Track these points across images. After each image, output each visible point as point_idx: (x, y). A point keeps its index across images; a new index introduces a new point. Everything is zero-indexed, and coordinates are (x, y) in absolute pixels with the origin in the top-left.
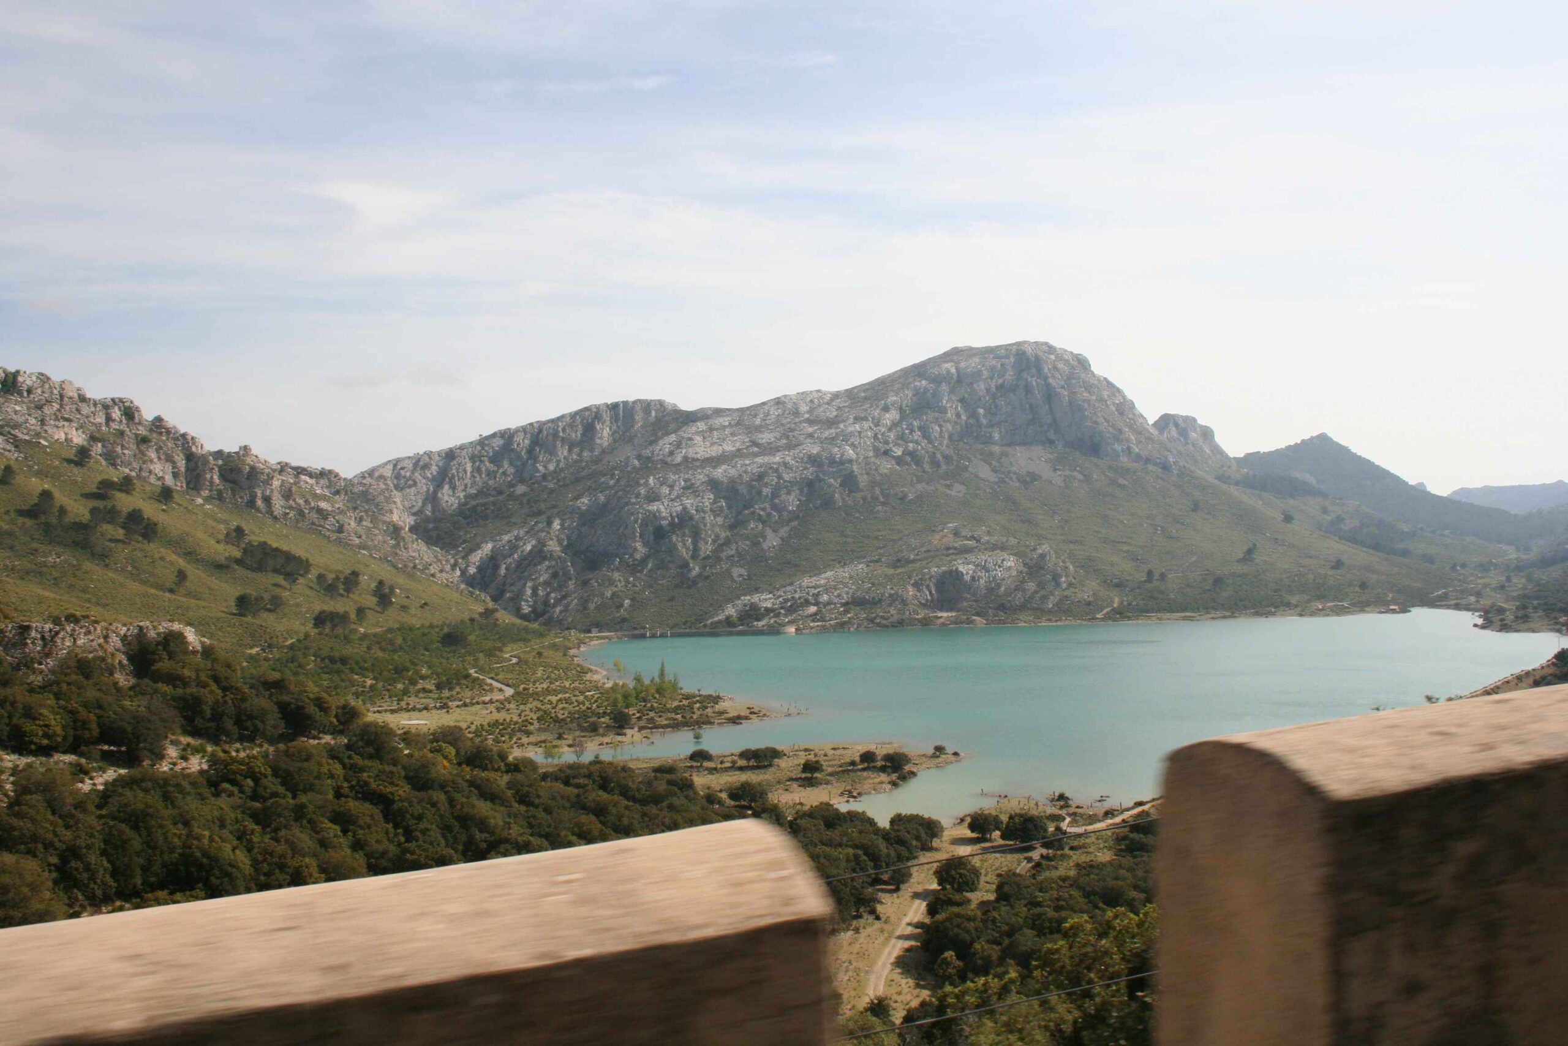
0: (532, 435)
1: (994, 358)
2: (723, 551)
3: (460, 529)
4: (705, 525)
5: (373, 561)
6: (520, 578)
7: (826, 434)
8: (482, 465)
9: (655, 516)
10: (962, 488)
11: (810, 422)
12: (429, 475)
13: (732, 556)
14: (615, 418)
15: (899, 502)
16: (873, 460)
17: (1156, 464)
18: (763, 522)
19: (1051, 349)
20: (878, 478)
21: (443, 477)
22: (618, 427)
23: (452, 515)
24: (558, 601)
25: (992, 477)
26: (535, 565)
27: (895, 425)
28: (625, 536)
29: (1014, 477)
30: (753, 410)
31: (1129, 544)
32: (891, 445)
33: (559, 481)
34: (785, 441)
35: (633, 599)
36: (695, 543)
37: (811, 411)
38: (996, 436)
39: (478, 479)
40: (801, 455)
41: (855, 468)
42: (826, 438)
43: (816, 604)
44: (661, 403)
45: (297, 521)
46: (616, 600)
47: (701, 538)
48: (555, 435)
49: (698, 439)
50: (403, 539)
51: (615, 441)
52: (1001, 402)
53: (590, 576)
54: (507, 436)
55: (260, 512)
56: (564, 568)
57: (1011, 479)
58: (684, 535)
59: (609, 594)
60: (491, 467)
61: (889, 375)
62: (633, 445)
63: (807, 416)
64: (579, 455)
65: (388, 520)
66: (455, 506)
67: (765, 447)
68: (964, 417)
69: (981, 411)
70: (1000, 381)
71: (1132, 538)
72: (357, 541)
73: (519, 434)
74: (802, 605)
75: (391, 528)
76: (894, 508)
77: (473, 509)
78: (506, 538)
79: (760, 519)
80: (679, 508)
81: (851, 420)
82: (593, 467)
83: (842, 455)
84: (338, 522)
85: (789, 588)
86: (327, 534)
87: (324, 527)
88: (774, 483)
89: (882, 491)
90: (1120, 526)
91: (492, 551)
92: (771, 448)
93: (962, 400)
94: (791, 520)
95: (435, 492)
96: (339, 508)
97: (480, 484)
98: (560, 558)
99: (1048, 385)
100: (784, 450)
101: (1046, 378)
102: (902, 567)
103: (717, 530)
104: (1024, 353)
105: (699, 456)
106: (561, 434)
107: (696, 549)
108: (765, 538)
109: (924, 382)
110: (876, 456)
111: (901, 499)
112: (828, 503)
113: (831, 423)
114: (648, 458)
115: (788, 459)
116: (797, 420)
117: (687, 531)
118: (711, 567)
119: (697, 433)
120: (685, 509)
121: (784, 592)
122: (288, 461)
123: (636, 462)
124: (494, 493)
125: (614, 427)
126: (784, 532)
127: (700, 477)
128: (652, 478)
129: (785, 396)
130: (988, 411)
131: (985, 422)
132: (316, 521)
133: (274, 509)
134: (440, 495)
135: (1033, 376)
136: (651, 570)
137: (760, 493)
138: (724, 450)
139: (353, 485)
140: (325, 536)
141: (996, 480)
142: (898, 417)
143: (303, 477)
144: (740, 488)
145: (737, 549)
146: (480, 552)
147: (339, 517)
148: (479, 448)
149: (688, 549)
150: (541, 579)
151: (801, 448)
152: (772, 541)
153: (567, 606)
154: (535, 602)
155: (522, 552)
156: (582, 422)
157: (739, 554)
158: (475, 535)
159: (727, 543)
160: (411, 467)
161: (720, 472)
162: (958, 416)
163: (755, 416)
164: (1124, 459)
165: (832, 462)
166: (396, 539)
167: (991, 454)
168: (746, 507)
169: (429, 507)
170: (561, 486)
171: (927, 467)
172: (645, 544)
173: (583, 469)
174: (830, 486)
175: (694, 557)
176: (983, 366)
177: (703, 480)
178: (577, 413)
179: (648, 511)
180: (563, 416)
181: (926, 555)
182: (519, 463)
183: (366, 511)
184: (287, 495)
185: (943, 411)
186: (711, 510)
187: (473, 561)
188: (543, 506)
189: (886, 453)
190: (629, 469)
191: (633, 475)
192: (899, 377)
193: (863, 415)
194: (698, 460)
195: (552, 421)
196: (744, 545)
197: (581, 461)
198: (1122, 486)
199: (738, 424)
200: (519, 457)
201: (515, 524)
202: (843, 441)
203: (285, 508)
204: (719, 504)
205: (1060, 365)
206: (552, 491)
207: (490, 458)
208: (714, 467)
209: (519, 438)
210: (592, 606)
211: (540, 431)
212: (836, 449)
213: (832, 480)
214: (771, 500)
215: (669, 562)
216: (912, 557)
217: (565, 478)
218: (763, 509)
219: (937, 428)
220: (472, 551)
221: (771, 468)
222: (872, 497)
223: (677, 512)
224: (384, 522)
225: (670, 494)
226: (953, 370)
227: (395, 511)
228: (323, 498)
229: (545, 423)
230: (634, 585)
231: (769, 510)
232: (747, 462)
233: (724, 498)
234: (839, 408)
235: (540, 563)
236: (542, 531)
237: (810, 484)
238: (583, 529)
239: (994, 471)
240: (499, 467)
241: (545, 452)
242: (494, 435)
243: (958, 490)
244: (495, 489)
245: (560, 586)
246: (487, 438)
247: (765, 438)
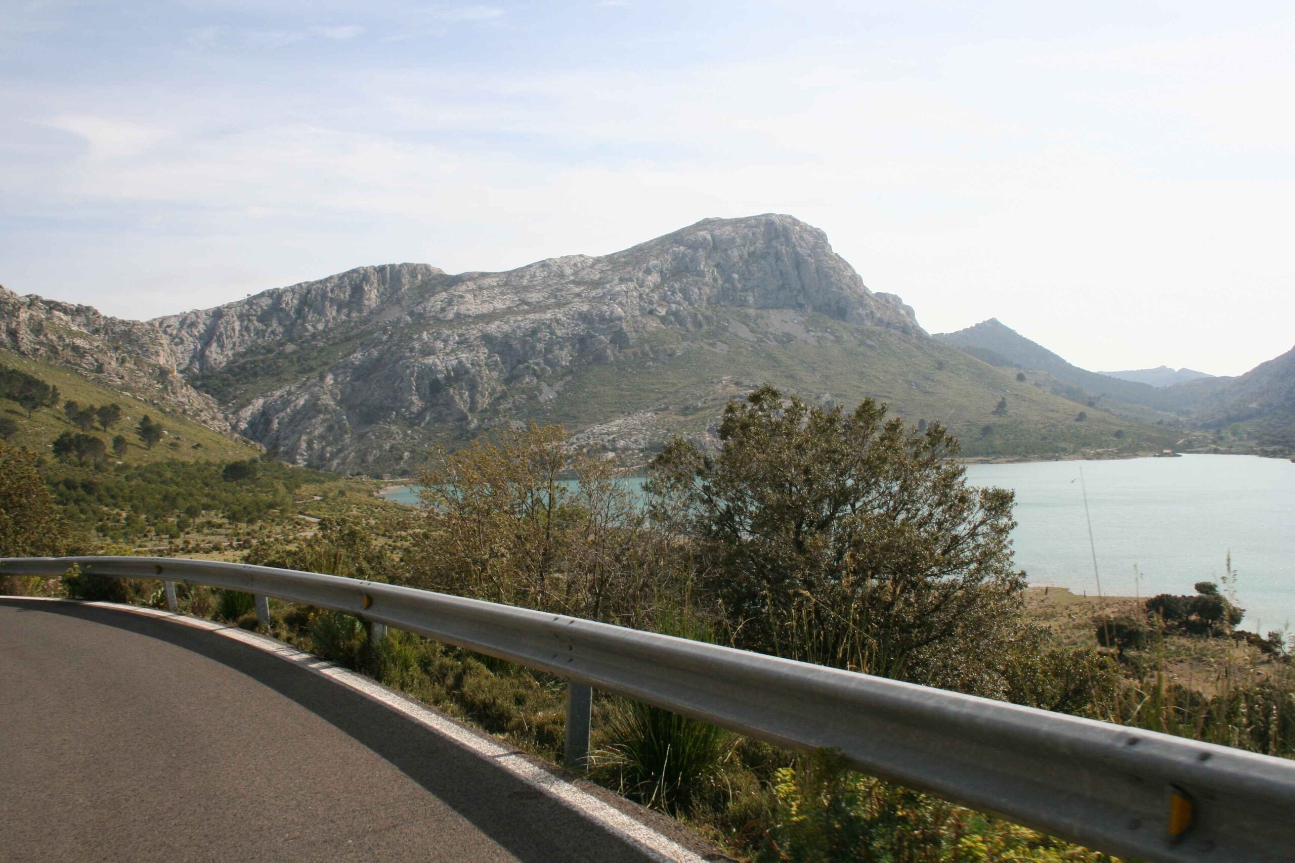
0: (300, 294)
1: (745, 227)
2: (500, 404)
3: (229, 385)
4: (482, 378)
5: (137, 403)
6: (293, 432)
7: (593, 293)
8: (250, 325)
9: (431, 370)
10: (725, 347)
11: (577, 283)
12: (197, 334)
13: (510, 409)
14: (382, 281)
15: (667, 358)
16: (640, 318)
17: (896, 328)
18: (538, 377)
19: (795, 222)
20: (646, 336)
21: (210, 336)
22: (386, 289)
23: (220, 373)
24: (334, 456)
25: (751, 337)
26: (309, 419)
27: (657, 287)
28: (401, 389)
29: (771, 337)
30: (519, 273)
31: (889, 398)
32: (655, 306)
33: (328, 339)
34: (553, 300)
35: (412, 452)
36: (472, 397)
37: (575, 273)
38: (751, 300)
39: (246, 338)
40: (572, 313)
41: (624, 325)
42: (594, 298)
43: (614, 450)
44: (427, 267)
45: (49, 358)
46: (395, 452)
47: (478, 391)
48: (324, 296)
49: (469, 297)
50: (172, 383)
51: (382, 302)
52: (754, 268)
53: (367, 430)
54: (276, 296)
55: (5, 347)
56: (339, 422)
57: (769, 339)
58: (461, 388)
59: (387, 447)
60: (260, 326)
61: (646, 243)
62: (401, 306)
63: (572, 278)
64: (348, 315)
65: (154, 362)
66: (224, 364)
67: (535, 307)
68: (720, 282)
69: (736, 276)
70: (752, 249)
71: (890, 393)
72: (119, 382)
73: (288, 293)
74: (598, 451)
75: (158, 371)
76: (664, 363)
77: (243, 368)
78: (278, 393)
79: (534, 373)
80: (455, 362)
81: (616, 281)
82: (363, 327)
83: (612, 313)
84: (97, 360)
85: (580, 435)
86: (84, 373)
87: (79, 365)
88: (547, 338)
89: (651, 348)
90: (876, 381)
91: (263, 406)
92: (540, 307)
93: (718, 266)
94: (564, 375)
95: (203, 350)
96: (98, 347)
97: (249, 343)
98: (335, 411)
99: (797, 254)
100: (554, 308)
101: (794, 247)
102: (691, 414)
103: (493, 383)
104: (773, 223)
105: (470, 313)
106: (330, 295)
107: (473, 403)
108: (541, 392)
109: (682, 248)
110: (643, 315)
111: (669, 355)
112: (600, 358)
113: (595, 284)
114: (420, 314)
115: (559, 316)
116: (563, 282)
117: (463, 384)
118: (489, 419)
119: (467, 291)
120: (460, 362)
121: (578, 439)
122: (39, 295)
123: (409, 318)
124: (263, 351)
125: (382, 290)
126: (559, 385)
127: (474, 333)
128: (425, 333)
129: (550, 259)
130: (743, 277)
131: (740, 286)
132: (71, 359)
133: (21, 344)
134: (207, 353)
135: (782, 245)
136: (429, 423)
137: (533, 348)
138: (495, 309)
139: (114, 324)
140: (81, 375)
141: (756, 339)
142: (659, 280)
143: (57, 313)
144: (514, 343)
145: (514, 403)
146: (251, 407)
147: (100, 356)
148: (247, 307)
149: (465, 402)
150: (316, 433)
151: (570, 306)
152: (548, 395)
153: (344, 460)
154: (310, 456)
155: (295, 406)
156: (350, 284)
157: (517, 408)
158: (246, 391)
159: (503, 396)
160: (177, 325)
161: (493, 328)
162: (715, 280)
163: (522, 277)
164: (868, 324)
165: (602, 319)
166: (162, 383)
167: (747, 316)
168: (519, 362)
169: (197, 365)
170: (332, 345)
171: (690, 326)
172: (421, 398)
173: (352, 328)
174: (601, 342)
175: (472, 409)
176: (737, 233)
177: (478, 335)
178: (344, 275)
179: (424, 364)
180: (331, 278)
181: (714, 403)
182: (288, 323)
183: (129, 352)
184: (38, 329)
185: (701, 274)
186: (486, 364)
187: (244, 416)
188: (313, 363)
189: (651, 312)
190: (401, 325)
191: (406, 331)
192: (657, 245)
193: (627, 276)
194: (469, 316)
195: (321, 282)
196: (521, 398)
197: (349, 322)
198: (869, 346)
199: (506, 284)
200: (288, 315)
201: (286, 380)
202: (611, 299)
203: (35, 344)
204: (494, 359)
205: (806, 236)
206: (322, 350)
207: (258, 317)
208: (487, 323)
209: (288, 298)
210: (371, 459)
211: (309, 292)
212: (605, 308)
213: (603, 337)
214: (545, 356)
215: (446, 415)
216: (700, 405)
217: (334, 338)
218: (537, 364)
219: (696, 290)
220: (243, 406)
221: (544, 324)
222: (642, 354)
223: (452, 365)
224: (149, 365)
225: (444, 348)
226: (709, 237)
227: (162, 353)
228: (81, 335)
229: (313, 284)
230: (412, 438)
231: (543, 365)
232: (519, 318)
233: (501, 354)
234: (603, 271)
235: (315, 417)
236: (315, 385)
237: (582, 340)
238: (357, 384)
239: (752, 331)
240: (267, 326)
241: (314, 312)
242: (262, 295)
243: (721, 348)
244: (264, 347)
245: (336, 441)
246: (255, 297)
247: (534, 297)
